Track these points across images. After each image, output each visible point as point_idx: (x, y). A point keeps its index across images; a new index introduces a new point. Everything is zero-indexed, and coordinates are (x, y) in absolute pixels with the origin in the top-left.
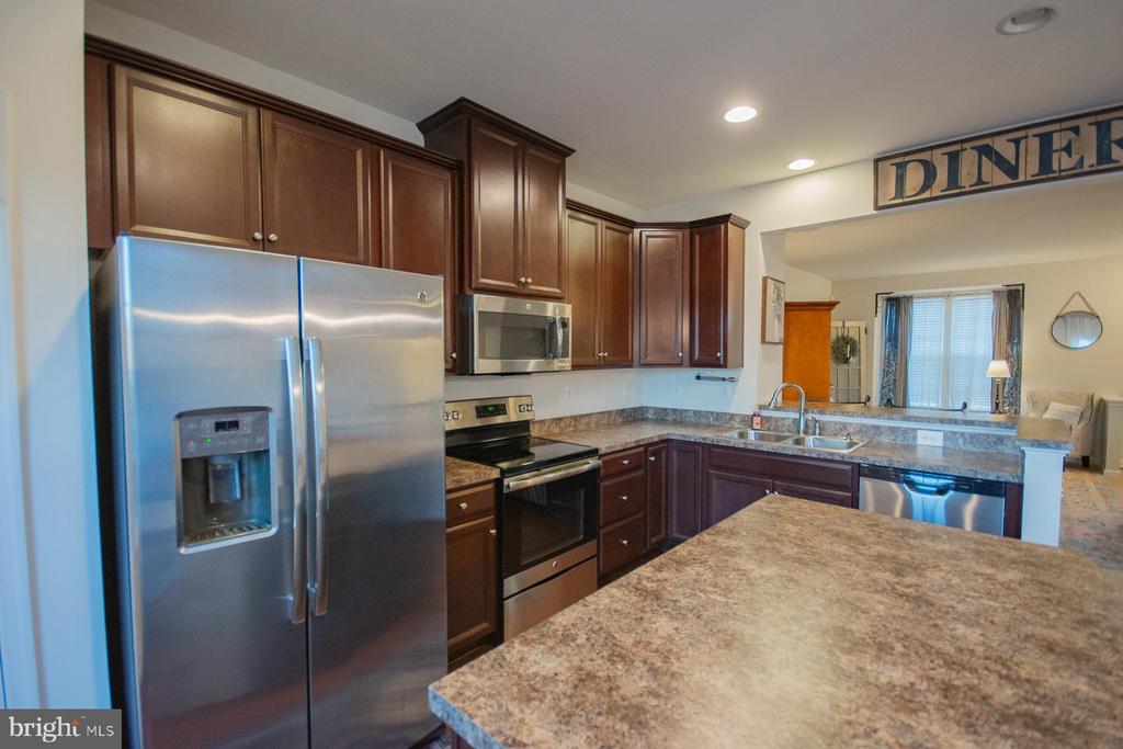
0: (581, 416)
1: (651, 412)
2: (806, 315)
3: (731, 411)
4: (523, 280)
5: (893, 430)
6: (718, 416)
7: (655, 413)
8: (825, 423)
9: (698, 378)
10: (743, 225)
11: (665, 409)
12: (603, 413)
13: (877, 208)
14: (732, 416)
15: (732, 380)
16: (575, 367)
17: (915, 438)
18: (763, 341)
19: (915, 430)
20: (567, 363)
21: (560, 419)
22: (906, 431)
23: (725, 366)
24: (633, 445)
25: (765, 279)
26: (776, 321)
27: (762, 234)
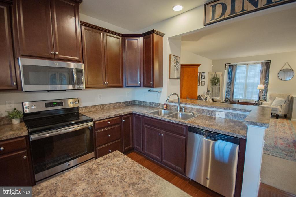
0: (106, 105)
1: (137, 102)
2: (189, 69)
3: (159, 103)
4: (53, 52)
5: (208, 111)
6: (156, 104)
7: (139, 102)
8: (187, 108)
9: (149, 91)
10: (161, 35)
11: (141, 101)
12: (117, 103)
13: (206, 25)
14: (160, 104)
15: (158, 92)
16: (87, 88)
17: (215, 114)
18: (169, 78)
19: (215, 111)
20: (83, 86)
21: (95, 106)
22: (212, 111)
23: (153, 87)
24: (114, 116)
25: (170, 55)
26: (176, 71)
27: (169, 38)
